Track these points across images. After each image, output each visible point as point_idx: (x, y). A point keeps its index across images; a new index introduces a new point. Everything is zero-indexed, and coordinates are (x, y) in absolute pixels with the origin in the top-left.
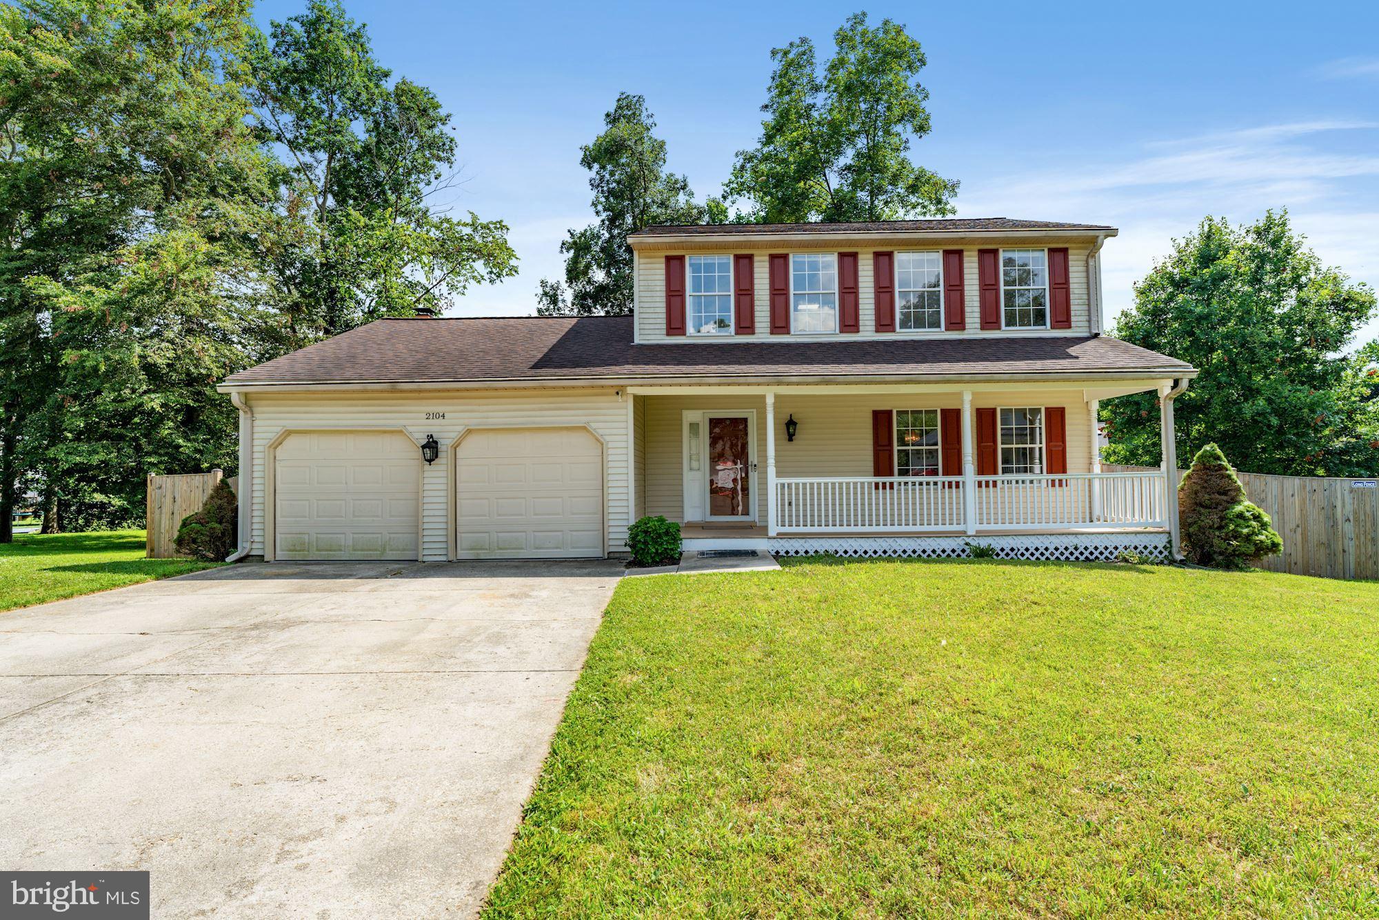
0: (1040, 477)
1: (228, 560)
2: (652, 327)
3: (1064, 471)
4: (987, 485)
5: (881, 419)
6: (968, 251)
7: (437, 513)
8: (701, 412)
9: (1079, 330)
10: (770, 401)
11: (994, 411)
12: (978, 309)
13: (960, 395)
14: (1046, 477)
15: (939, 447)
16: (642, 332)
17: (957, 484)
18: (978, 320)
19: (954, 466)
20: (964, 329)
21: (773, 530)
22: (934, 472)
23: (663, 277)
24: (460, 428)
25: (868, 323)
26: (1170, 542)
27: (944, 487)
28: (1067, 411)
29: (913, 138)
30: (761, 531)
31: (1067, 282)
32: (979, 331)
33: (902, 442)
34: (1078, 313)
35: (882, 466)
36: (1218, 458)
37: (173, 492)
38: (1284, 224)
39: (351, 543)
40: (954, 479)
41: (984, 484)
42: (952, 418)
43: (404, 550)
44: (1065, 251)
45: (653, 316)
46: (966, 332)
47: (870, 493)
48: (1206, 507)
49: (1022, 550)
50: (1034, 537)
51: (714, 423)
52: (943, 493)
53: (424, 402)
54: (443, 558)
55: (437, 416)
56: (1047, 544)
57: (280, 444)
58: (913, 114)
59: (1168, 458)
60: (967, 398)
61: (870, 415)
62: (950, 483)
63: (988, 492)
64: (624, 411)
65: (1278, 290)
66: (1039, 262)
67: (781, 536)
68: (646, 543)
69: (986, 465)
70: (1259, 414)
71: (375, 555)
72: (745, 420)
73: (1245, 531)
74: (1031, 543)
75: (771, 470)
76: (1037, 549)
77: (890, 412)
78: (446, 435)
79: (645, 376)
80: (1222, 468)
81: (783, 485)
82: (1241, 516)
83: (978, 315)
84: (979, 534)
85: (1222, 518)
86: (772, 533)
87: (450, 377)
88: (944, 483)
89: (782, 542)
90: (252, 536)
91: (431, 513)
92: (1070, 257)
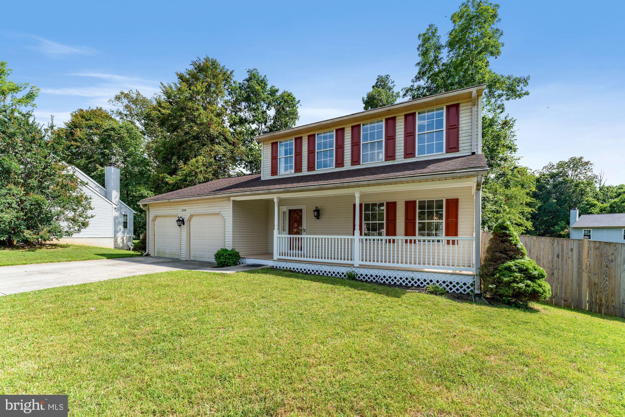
1: (144, 255)
2: (267, 173)
4: (411, 242)
6: (398, 116)
8: (286, 207)
9: (464, 152)
10: (275, 201)
11: (414, 202)
12: (403, 148)
15: (385, 222)
16: (264, 175)
17: (394, 241)
18: (403, 153)
19: (392, 231)
20: (395, 159)
21: (276, 256)
23: (271, 152)
24: (190, 214)
25: (348, 161)
26: (474, 282)
27: (386, 242)
28: (460, 201)
31: (458, 124)
32: (403, 159)
34: (465, 141)
40: (392, 238)
41: (409, 241)
42: (392, 206)
44: (457, 105)
45: (267, 168)
46: (396, 160)
49: (382, 277)
50: (388, 271)
51: (290, 211)
52: (386, 245)
53: (182, 205)
54: (185, 259)
55: (185, 210)
56: (395, 275)
57: (155, 220)
60: (357, 196)
62: (390, 240)
63: (411, 246)
67: (279, 260)
69: (410, 231)
71: (173, 257)
72: (301, 210)
74: (387, 273)
75: (276, 231)
76: (390, 277)
78: (186, 217)
83: (403, 150)
86: (275, 258)
88: (386, 240)
89: (278, 262)
90: (150, 248)
91: (183, 244)
92: (460, 109)
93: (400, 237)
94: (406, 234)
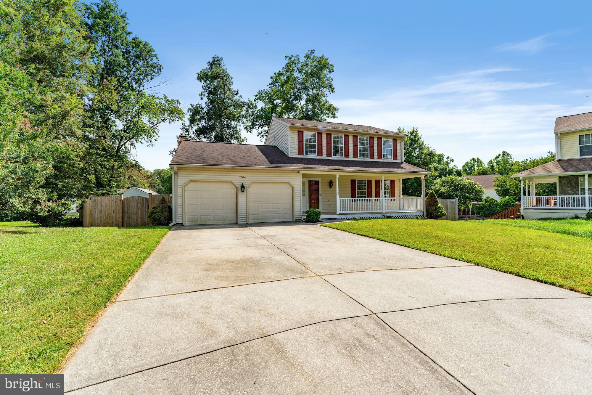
0: (389, 198)
1: (170, 225)
2: (294, 152)
3: (394, 197)
5: (353, 182)
6: (375, 137)
7: (243, 208)
8: (306, 178)
9: (399, 160)
10: (337, 176)
12: (377, 153)
13: (382, 176)
14: (390, 198)
15: (367, 190)
16: (291, 153)
17: (371, 200)
18: (377, 156)
19: (370, 195)
21: (338, 212)
22: (365, 197)
23: (297, 137)
24: (250, 182)
26: (423, 214)
28: (395, 181)
29: (329, 93)
30: (335, 213)
31: (397, 148)
32: (377, 159)
33: (358, 189)
34: (399, 156)
35: (353, 195)
36: (434, 194)
37: (101, 203)
38: (417, 131)
39: (213, 218)
40: (370, 198)
42: (370, 182)
43: (231, 220)
44: (396, 140)
45: (294, 148)
46: (374, 159)
47: (351, 203)
48: (432, 205)
51: (310, 182)
52: (368, 202)
53: (239, 173)
54: (246, 223)
55: (243, 177)
57: (187, 185)
58: (331, 86)
59: (423, 193)
60: (383, 177)
61: (350, 181)
64: (299, 178)
65: (414, 149)
66: (391, 141)
67: (340, 214)
68: (313, 216)
70: (412, 183)
71: (221, 222)
72: (318, 181)
73: (441, 211)
74: (397, 215)
75: (338, 196)
77: (355, 180)
78: (246, 184)
79: (305, 168)
80: (435, 196)
81: (340, 200)
82: (439, 207)
84: (386, 213)
85: (436, 208)
86: (338, 213)
87: (236, 165)
88: (368, 200)
89: (341, 216)
91: (242, 208)
92: (397, 141)
93: (374, 198)
94: (376, 197)
